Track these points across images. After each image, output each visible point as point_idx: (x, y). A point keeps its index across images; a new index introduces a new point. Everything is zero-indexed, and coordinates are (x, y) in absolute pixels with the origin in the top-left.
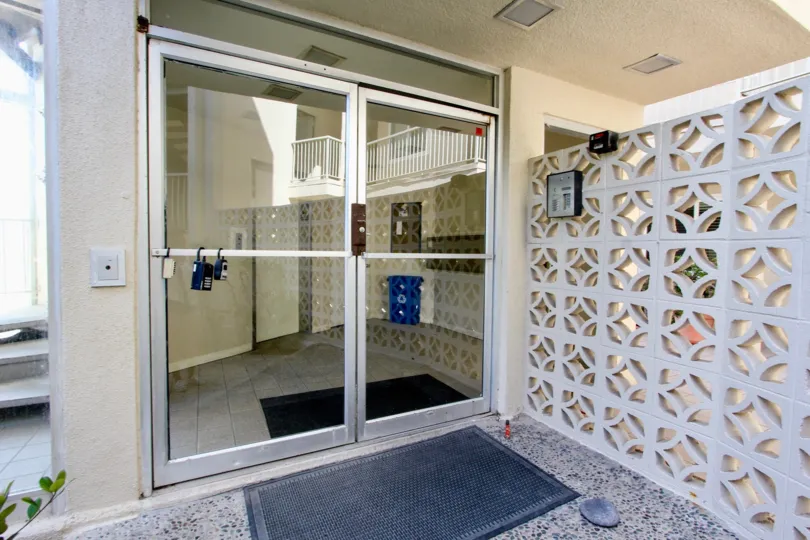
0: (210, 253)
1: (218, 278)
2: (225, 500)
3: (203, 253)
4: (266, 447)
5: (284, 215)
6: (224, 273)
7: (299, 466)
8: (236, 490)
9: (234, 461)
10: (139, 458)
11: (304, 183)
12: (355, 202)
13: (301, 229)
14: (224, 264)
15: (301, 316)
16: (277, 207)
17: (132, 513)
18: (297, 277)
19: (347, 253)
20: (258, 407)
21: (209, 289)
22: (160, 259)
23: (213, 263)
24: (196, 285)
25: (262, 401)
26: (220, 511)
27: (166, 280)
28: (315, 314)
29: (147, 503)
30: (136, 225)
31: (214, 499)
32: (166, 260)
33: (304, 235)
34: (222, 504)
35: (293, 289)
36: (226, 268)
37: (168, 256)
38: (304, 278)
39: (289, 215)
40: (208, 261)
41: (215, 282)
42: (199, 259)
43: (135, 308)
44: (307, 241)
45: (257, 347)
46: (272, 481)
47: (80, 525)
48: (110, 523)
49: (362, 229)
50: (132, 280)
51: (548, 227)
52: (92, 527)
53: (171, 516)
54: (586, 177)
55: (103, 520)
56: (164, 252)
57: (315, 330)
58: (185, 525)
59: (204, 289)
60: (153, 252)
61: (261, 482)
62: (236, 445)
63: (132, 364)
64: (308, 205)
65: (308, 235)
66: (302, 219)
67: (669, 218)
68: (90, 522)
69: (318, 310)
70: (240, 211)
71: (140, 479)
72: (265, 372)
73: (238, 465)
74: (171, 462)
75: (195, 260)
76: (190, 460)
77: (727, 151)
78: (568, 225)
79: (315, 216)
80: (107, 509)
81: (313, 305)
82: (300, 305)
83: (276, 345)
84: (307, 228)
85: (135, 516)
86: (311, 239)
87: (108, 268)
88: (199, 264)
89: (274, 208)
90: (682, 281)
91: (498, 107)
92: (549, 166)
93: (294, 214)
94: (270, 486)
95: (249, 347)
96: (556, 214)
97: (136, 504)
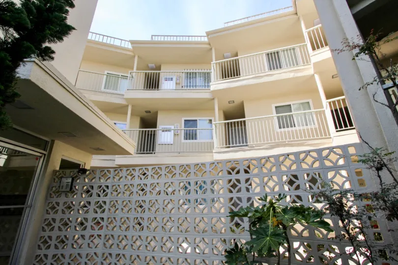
51: (57, 195)
54: (75, 179)
67: (97, 193)
77: (111, 178)
78: (66, 194)
90: (98, 210)
91: (46, 151)
92: (62, 173)
96: (62, 190)
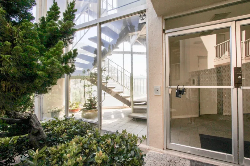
0: (181, 87)
1: (183, 94)
2: (185, 161)
3: (179, 87)
4: (199, 150)
5: (211, 72)
6: (184, 93)
7: (211, 162)
8: (188, 159)
9: (188, 150)
10: (163, 139)
11: (221, 59)
12: (235, 67)
13: (217, 76)
14: (185, 90)
15: (218, 108)
16: (208, 69)
17: (161, 152)
18: (216, 94)
19: (232, 86)
20: (198, 136)
21: (181, 97)
22: (168, 88)
23: (182, 90)
24: (177, 96)
25: (200, 134)
26: (183, 163)
27: (170, 94)
28: (224, 108)
29: (165, 152)
30: (163, 80)
31: (182, 159)
32: (170, 89)
33: (219, 79)
34: (184, 162)
35: (215, 98)
36: (185, 91)
37: (170, 88)
38: (219, 95)
39: (213, 71)
40: (180, 89)
41: (182, 95)
42: (178, 89)
43: (163, 101)
44: (220, 81)
45: (200, 116)
46: (200, 162)
47: (151, 150)
48: (157, 152)
49: (239, 77)
50: (162, 93)
52: (154, 151)
53: (170, 158)
55: (155, 151)
56: (169, 87)
57: (224, 114)
58: (173, 162)
59: (179, 97)
60: (167, 87)
61: (196, 161)
62: (189, 146)
63: (162, 115)
64: (220, 68)
65: (221, 78)
66: (218, 73)
68: (153, 150)
69: (226, 107)
70: (195, 72)
71: (163, 145)
72: (203, 125)
73: (189, 152)
74: (171, 143)
75: (177, 89)
76: (175, 145)
79: (224, 71)
80: (157, 149)
81: (223, 105)
82: (218, 104)
83: (208, 117)
84: (220, 76)
85: (162, 153)
86: (222, 80)
87: (157, 90)
88: (177, 90)
89: (207, 70)
93: (214, 71)
94: (199, 164)
95: (197, 116)
97: (162, 150)
